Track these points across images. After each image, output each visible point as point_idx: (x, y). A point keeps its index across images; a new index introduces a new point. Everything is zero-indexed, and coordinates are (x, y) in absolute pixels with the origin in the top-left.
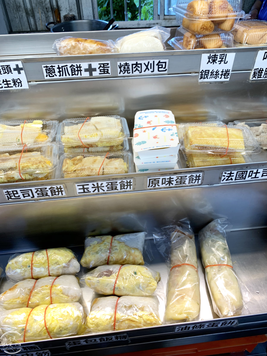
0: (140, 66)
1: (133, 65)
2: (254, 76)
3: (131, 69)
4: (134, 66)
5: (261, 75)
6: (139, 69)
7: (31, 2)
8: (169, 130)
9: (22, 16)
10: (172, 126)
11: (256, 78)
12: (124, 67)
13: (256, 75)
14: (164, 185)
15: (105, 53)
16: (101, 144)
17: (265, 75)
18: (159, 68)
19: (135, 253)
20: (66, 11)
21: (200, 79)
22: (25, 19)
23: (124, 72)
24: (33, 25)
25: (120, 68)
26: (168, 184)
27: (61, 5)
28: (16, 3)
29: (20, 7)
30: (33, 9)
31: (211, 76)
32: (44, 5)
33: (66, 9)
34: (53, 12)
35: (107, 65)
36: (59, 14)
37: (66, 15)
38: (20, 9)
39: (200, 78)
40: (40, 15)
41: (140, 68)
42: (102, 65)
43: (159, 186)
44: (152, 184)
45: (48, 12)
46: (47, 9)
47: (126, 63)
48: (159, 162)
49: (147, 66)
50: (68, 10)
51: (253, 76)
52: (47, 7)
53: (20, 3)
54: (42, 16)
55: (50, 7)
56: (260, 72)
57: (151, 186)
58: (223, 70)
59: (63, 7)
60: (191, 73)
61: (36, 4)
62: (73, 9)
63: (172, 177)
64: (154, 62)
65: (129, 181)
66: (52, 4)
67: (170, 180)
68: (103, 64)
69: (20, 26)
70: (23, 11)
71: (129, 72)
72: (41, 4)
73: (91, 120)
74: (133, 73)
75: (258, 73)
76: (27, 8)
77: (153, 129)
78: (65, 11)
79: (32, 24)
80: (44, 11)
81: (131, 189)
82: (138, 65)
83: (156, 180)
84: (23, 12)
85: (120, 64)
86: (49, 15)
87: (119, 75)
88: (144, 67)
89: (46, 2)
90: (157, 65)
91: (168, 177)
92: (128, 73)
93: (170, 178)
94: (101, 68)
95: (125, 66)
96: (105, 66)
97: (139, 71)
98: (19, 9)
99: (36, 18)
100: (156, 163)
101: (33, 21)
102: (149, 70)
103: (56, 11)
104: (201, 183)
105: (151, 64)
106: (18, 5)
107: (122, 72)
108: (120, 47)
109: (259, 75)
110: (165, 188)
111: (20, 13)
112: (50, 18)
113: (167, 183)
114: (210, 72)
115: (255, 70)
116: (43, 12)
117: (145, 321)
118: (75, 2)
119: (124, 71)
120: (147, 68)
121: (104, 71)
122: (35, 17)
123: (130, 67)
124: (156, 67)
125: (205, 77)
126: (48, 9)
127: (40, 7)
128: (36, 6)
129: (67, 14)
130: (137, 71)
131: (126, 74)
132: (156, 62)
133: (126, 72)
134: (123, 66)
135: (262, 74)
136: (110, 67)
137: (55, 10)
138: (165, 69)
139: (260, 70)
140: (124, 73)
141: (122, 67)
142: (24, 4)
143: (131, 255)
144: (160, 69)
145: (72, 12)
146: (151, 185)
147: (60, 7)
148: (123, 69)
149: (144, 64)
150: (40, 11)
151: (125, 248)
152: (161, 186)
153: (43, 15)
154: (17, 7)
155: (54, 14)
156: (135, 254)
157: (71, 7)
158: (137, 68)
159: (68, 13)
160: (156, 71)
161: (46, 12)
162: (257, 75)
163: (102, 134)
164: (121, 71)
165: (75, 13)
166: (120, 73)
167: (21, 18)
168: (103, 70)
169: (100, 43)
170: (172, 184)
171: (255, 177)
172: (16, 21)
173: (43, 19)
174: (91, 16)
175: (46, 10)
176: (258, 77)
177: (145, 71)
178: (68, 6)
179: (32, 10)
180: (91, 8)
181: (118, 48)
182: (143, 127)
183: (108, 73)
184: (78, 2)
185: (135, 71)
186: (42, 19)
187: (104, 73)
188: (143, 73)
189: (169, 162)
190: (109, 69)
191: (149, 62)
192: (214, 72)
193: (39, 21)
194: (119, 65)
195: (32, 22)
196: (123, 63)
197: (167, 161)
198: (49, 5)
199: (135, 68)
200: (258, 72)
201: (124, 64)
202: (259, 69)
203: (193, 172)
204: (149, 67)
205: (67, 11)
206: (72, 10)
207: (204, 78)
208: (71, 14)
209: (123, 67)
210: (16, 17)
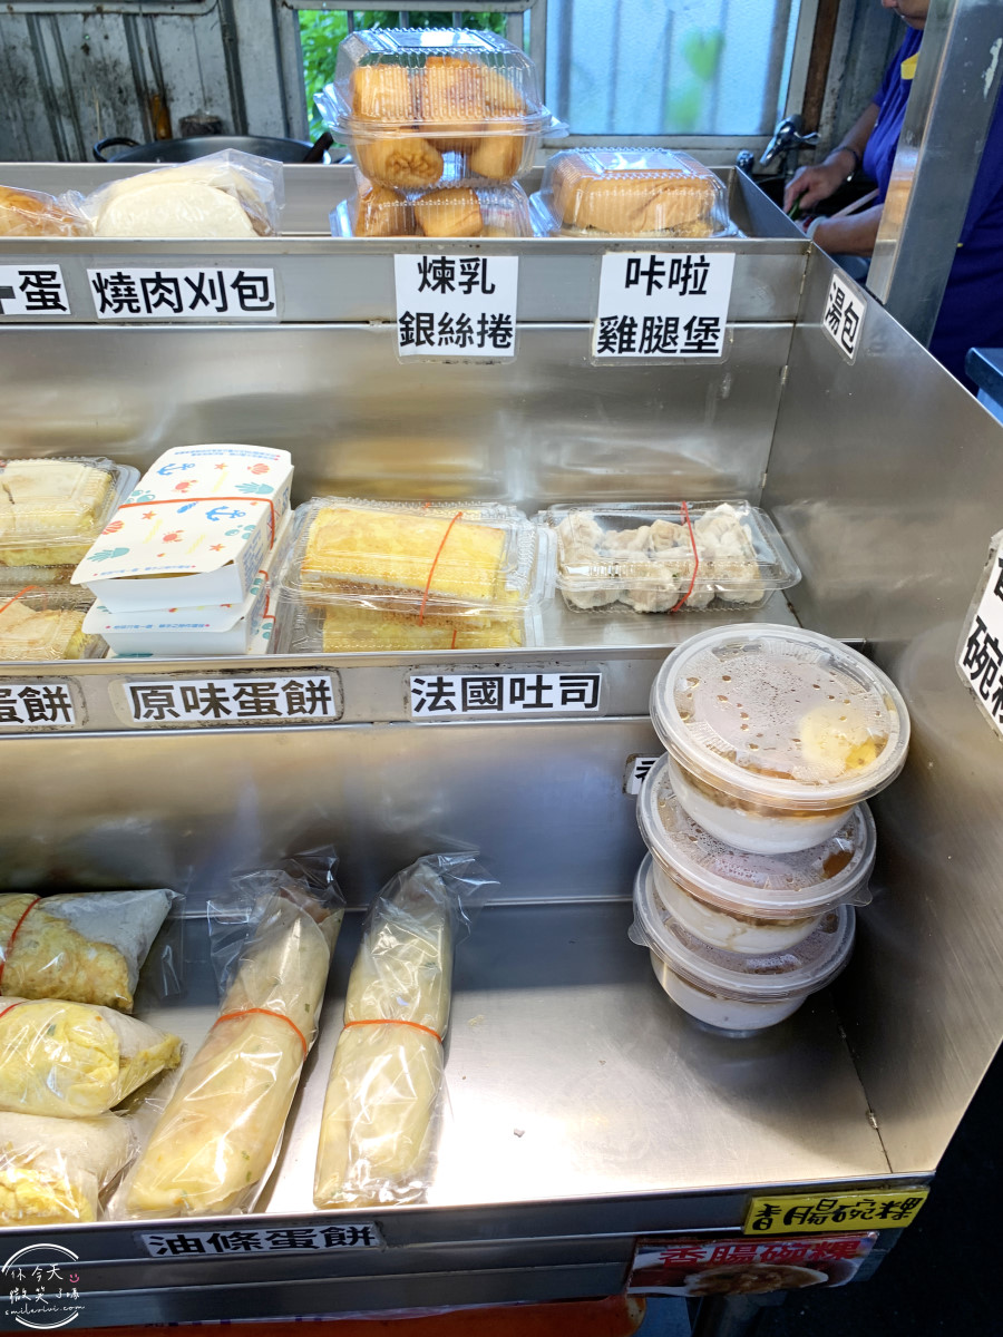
0: (171, 286)
1: (144, 281)
2: (606, 345)
3: (141, 297)
4: (151, 286)
5: (630, 341)
6: (172, 298)
7: (67, 66)
8: (235, 514)
9: (33, 113)
10: (253, 504)
11: (613, 351)
12: (112, 287)
13: (612, 340)
14: (195, 715)
15: (40, 235)
16: (18, 556)
17: (646, 343)
18: (242, 297)
19: (97, 959)
20: (192, 103)
21: (402, 344)
22: (44, 123)
23: (116, 305)
24: (73, 146)
25: (101, 290)
26: (212, 711)
27: (174, 82)
28: (14, 66)
29: (25, 80)
30: (71, 91)
31: (444, 336)
32: (111, 77)
33: (191, 94)
34: (146, 103)
35: (49, 276)
36: (167, 113)
37: (189, 117)
38: (27, 90)
39: (400, 340)
40: (95, 112)
41: (174, 294)
42: (33, 279)
43: (176, 715)
44: (147, 705)
45: (125, 103)
46: (120, 92)
47: (120, 274)
48: (169, 626)
49: (198, 289)
50: (198, 99)
51: (600, 343)
52: (122, 87)
53: (25, 69)
54: (105, 116)
55: (133, 86)
56: (626, 330)
57: (147, 716)
58: (484, 315)
59: (179, 88)
60: (367, 322)
61: (83, 74)
62: (215, 98)
63: (218, 684)
64: (220, 274)
65: (53, 689)
66: (141, 75)
67: (213, 695)
68: (37, 274)
69: (26, 147)
70: (36, 95)
71: (134, 306)
72: (102, 73)
73: (6, 470)
74: (149, 311)
75: (618, 335)
76: (52, 89)
77: (183, 509)
78: (188, 104)
79: (69, 145)
80: (110, 99)
81: (73, 722)
82: (163, 284)
83: (160, 691)
84: (37, 100)
85: (98, 275)
86: (131, 116)
87: (101, 316)
88: (188, 295)
89: (117, 69)
90: (234, 285)
91: (204, 684)
92: (131, 310)
93: (211, 689)
94: (30, 288)
95: (119, 286)
96: (44, 283)
97: (171, 304)
98: (20, 90)
99: (82, 124)
100: (156, 629)
101: (73, 134)
102: (206, 302)
103: (156, 101)
104: (337, 711)
105: (211, 282)
106: (20, 72)
107: (111, 305)
108: (96, 218)
109: (622, 341)
110: (203, 726)
111: (28, 101)
112: (133, 126)
113: (204, 705)
114: (437, 320)
115: (606, 323)
116: (108, 103)
117: (20, 1206)
118: (224, 73)
119: (115, 301)
120: (199, 295)
121: (44, 300)
122: (77, 120)
123: (138, 289)
124: (232, 295)
125: (423, 338)
126: (125, 94)
127: (98, 87)
128: (84, 80)
129: (193, 112)
130: (164, 304)
131: (125, 313)
132: (230, 275)
133: (125, 305)
134: (112, 283)
135: (633, 338)
136: (63, 286)
137: (151, 97)
138: (266, 304)
139: (623, 324)
140: (116, 311)
141: (106, 287)
142: (40, 73)
143: (82, 966)
144: (248, 302)
145: (212, 106)
146: (144, 710)
147: (170, 87)
148: (113, 296)
149: (187, 280)
150: (98, 98)
151: (64, 941)
152: (185, 717)
153: (109, 116)
154: (14, 82)
155: (147, 110)
156: (99, 965)
157: (210, 91)
158: (162, 295)
159: (199, 110)
160: (234, 309)
161: (118, 104)
162: (618, 341)
163: (14, 519)
164: (105, 301)
165: (223, 111)
166: (103, 310)
167: (28, 121)
168: (39, 297)
169: (23, 198)
170: (228, 712)
171: (539, 704)
172: (12, 131)
173: (106, 129)
174: (275, 123)
175: (118, 96)
176: (621, 350)
177: (193, 306)
178: (199, 85)
179: (70, 93)
180: (277, 98)
181: (90, 220)
182: (155, 500)
183: (57, 306)
184: (233, 73)
185: (156, 305)
186: (103, 129)
187: (45, 307)
188: (187, 312)
189: (205, 629)
190: (62, 292)
191: (202, 275)
192: (451, 320)
193: (91, 134)
194: (94, 282)
195: (68, 138)
196: (107, 274)
197: (195, 626)
198: (129, 79)
199: (153, 292)
200: (618, 330)
201: (113, 277)
202: (620, 320)
203: (294, 668)
204: (206, 291)
205: (195, 102)
206: (210, 100)
207: (419, 343)
208: (208, 113)
209: (110, 287)
210: (11, 115)
